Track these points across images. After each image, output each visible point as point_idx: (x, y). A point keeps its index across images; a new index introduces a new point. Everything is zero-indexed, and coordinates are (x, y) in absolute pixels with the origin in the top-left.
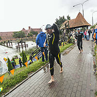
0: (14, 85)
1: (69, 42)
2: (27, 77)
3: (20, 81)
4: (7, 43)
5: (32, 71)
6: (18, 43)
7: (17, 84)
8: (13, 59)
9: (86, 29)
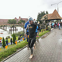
0: (7, 57)
1: (47, 30)
2: (16, 51)
3: (11, 54)
4: (3, 27)
5: (20, 48)
6: (11, 27)
7: (8, 56)
8: (7, 39)
9: (59, 21)
